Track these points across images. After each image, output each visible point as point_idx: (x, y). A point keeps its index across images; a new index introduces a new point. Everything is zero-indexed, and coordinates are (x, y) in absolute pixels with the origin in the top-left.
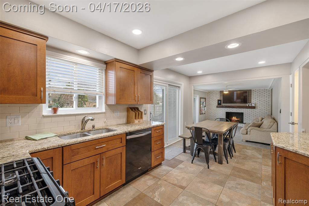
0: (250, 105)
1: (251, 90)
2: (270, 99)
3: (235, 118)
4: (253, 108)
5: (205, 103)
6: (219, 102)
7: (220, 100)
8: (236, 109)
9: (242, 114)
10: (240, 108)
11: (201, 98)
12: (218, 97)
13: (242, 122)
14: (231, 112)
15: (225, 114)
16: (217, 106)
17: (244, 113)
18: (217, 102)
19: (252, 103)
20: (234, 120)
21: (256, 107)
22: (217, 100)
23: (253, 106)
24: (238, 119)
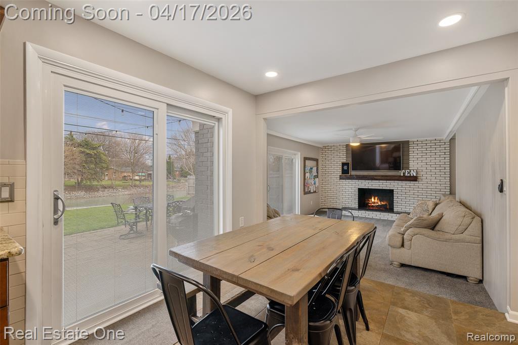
0: (406, 173)
1: (408, 142)
2: (447, 160)
3: (376, 201)
4: (413, 179)
5: (314, 169)
6: (345, 168)
7: (347, 164)
8: (378, 181)
9: (391, 191)
10: (387, 180)
11: (305, 159)
12: (343, 158)
13: (389, 208)
14: (369, 188)
15: (357, 193)
16: (340, 176)
17: (394, 191)
18: (341, 167)
19: (410, 168)
20: (374, 205)
21: (419, 178)
22: (341, 163)
23: (412, 175)
24: (382, 203)
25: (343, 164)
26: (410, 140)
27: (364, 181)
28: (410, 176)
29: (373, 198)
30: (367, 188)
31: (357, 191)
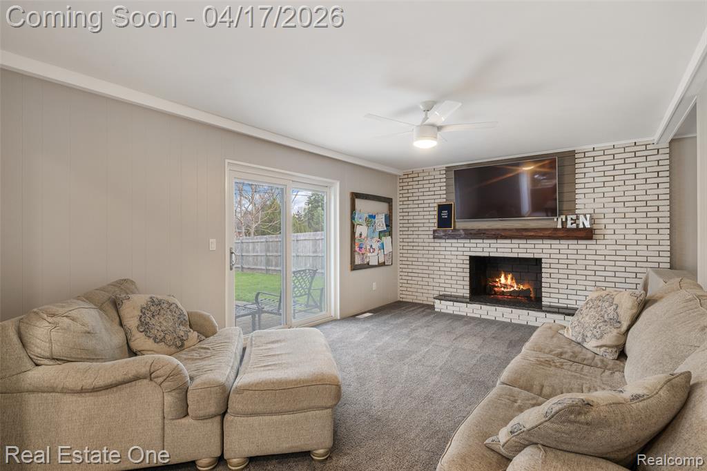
0: (569, 222)
1: (572, 154)
2: (664, 189)
3: (509, 282)
4: (583, 234)
6: (445, 214)
7: (448, 207)
9: (538, 263)
11: (355, 196)
12: (439, 192)
13: (532, 300)
14: (492, 255)
15: (468, 266)
16: (434, 231)
17: (543, 261)
18: (436, 213)
19: (577, 212)
20: (506, 290)
21: (597, 232)
22: (436, 205)
23: (581, 226)
24: (522, 287)
25: (441, 208)
26: (577, 149)
27: (481, 241)
28: (578, 229)
29: (503, 276)
30: (487, 255)
31: (468, 262)
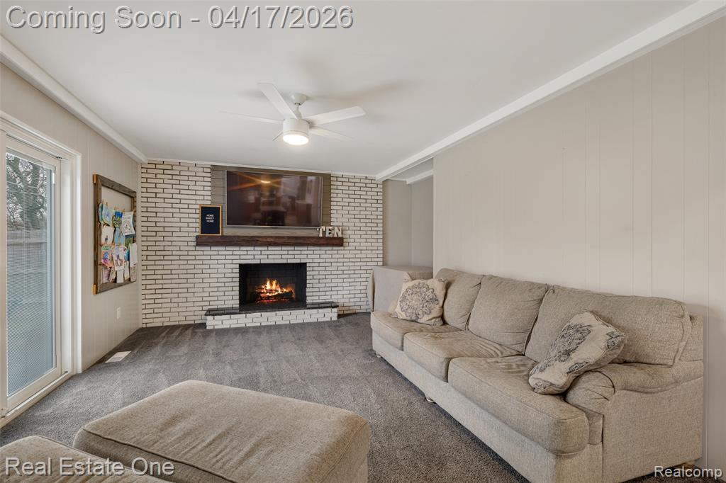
0: (328, 232)
1: (329, 177)
3: (274, 287)
4: (337, 242)
5: (127, 217)
6: (210, 218)
7: (214, 211)
8: (279, 248)
9: (300, 269)
11: (99, 183)
12: (204, 193)
13: (297, 300)
14: (263, 262)
15: (238, 275)
16: (197, 237)
17: (308, 265)
18: (199, 216)
19: (332, 224)
20: (271, 295)
21: (345, 240)
22: (198, 207)
23: (335, 236)
24: (285, 290)
25: (205, 211)
26: (333, 173)
27: (252, 248)
28: (333, 238)
29: (268, 282)
30: (258, 262)
31: (238, 270)
